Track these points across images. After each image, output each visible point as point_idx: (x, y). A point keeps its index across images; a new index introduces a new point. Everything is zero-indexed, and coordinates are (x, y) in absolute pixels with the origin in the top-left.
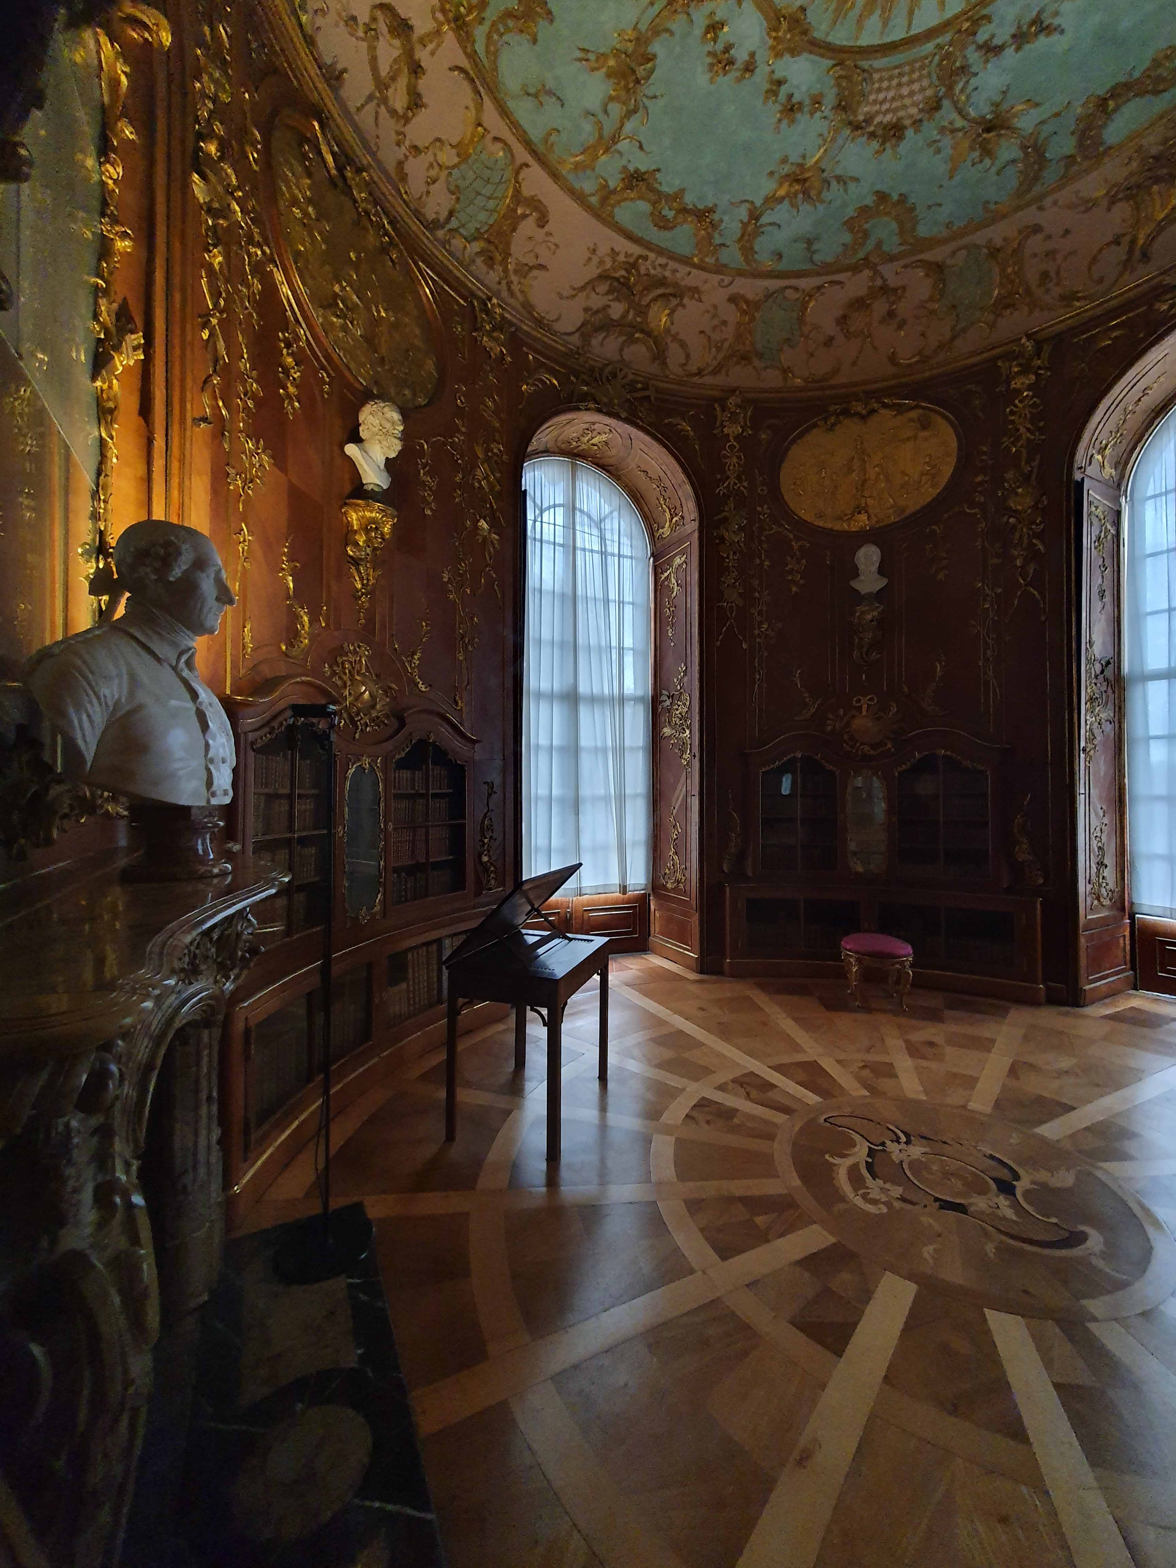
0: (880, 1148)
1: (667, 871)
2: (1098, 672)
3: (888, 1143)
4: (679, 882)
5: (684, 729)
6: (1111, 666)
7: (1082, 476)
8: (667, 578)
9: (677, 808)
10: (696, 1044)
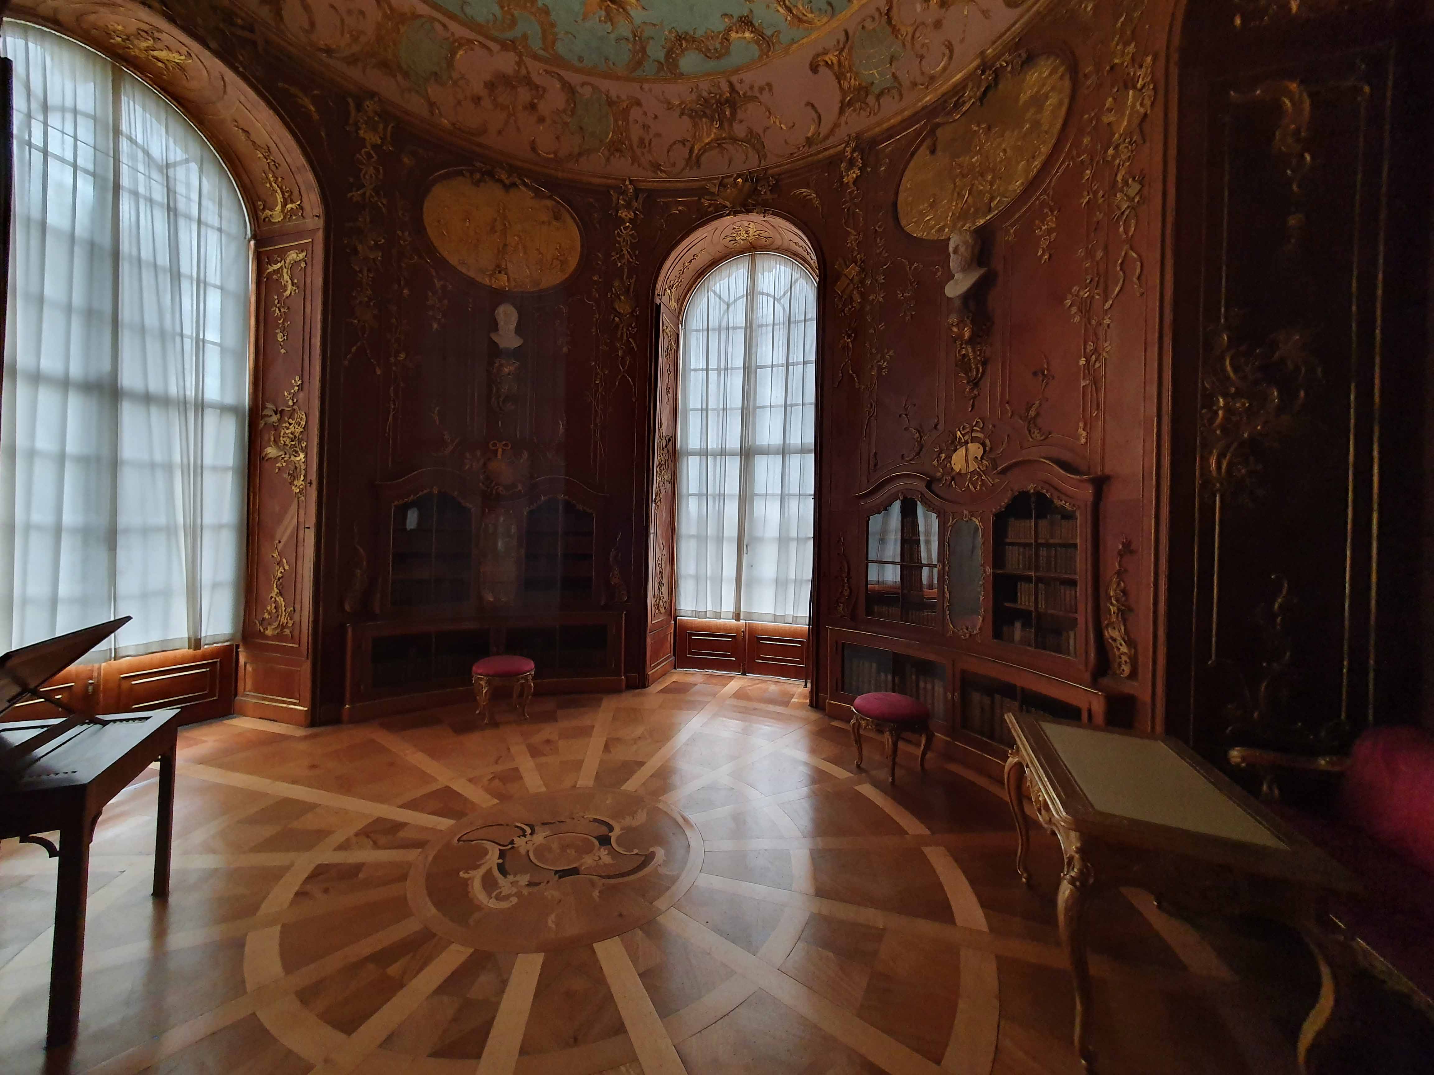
0: (510, 846)
1: (266, 616)
2: (664, 445)
3: (516, 840)
4: (283, 627)
5: (297, 452)
6: (671, 442)
7: (660, 301)
8: (276, 272)
9: (283, 541)
10: (307, 808)
